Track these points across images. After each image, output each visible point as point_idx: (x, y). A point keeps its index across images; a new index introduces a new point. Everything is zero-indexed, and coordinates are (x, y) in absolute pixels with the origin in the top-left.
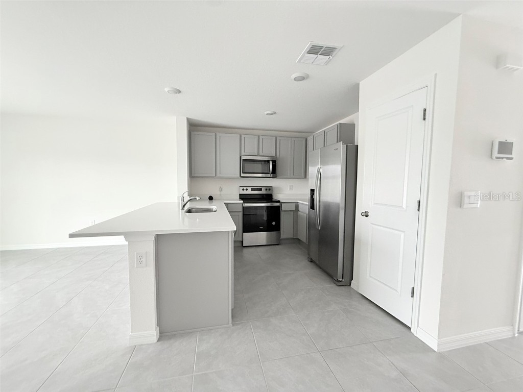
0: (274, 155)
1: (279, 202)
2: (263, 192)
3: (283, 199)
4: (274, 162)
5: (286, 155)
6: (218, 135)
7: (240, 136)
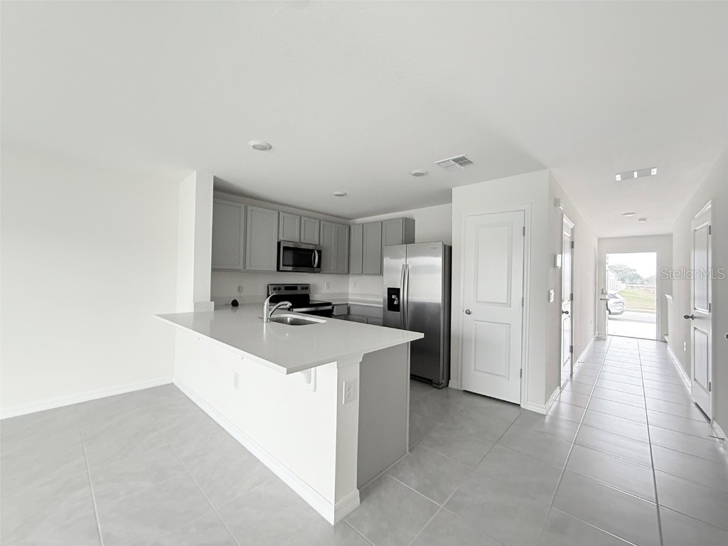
0: (317, 243)
1: (329, 304)
2: (299, 292)
3: (335, 300)
4: (320, 252)
5: (329, 242)
6: (249, 208)
7: (279, 214)
